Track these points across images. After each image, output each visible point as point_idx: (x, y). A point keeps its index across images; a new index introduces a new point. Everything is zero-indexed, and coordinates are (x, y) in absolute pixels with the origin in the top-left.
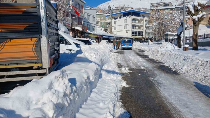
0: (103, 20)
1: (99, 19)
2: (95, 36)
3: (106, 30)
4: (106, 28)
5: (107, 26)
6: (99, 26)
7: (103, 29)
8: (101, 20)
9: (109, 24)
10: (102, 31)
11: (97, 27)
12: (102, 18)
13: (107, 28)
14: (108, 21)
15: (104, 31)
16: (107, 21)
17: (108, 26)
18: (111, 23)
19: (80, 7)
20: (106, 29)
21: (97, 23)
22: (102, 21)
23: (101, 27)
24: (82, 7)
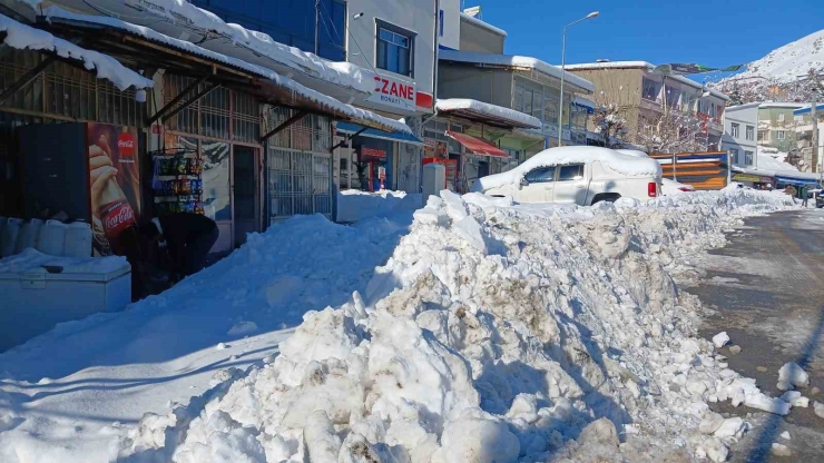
0: (784, 123)
1: (768, 122)
2: (751, 179)
3: (792, 159)
4: (793, 153)
5: (800, 146)
6: (766, 145)
7: (782, 156)
8: (775, 125)
9: (808, 137)
10: (779, 164)
11: (760, 148)
12: (781, 118)
13: (800, 150)
14: (802, 129)
15: (786, 160)
16: (798, 130)
17: (800, 144)
18: (814, 136)
19: (715, 110)
20: (796, 157)
21: (760, 137)
22: (781, 129)
23: (776, 150)
24: (720, 109)
